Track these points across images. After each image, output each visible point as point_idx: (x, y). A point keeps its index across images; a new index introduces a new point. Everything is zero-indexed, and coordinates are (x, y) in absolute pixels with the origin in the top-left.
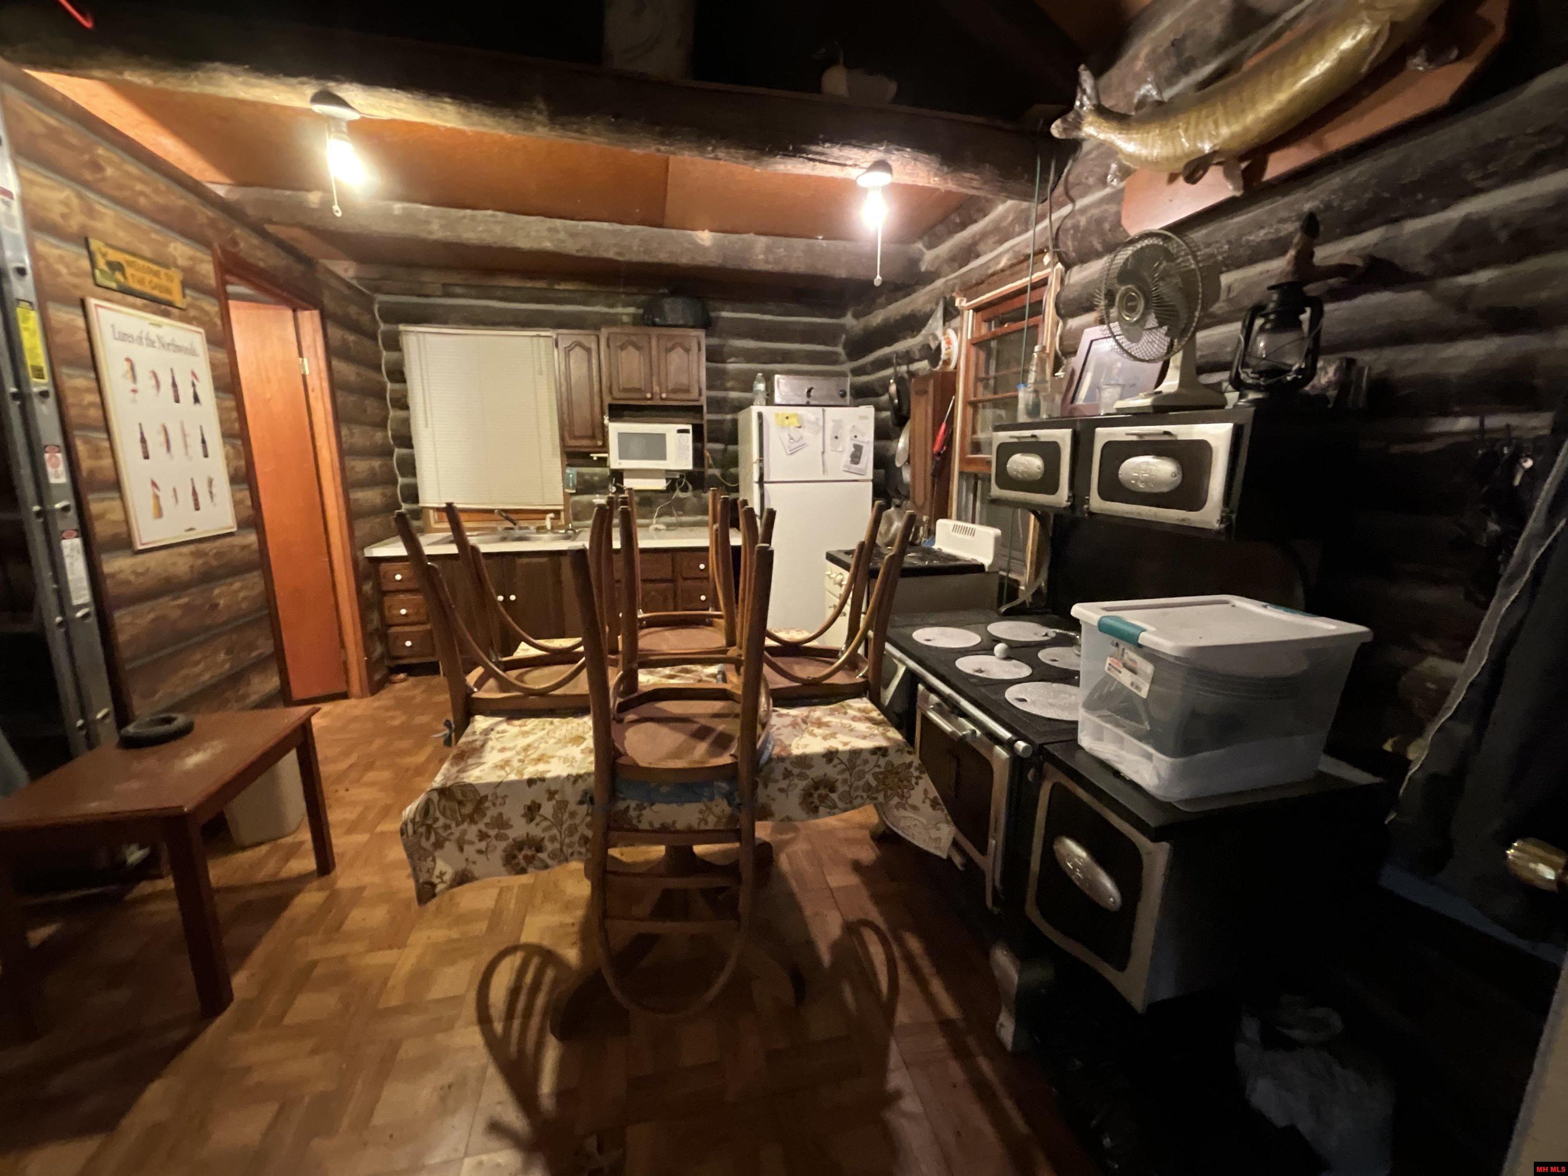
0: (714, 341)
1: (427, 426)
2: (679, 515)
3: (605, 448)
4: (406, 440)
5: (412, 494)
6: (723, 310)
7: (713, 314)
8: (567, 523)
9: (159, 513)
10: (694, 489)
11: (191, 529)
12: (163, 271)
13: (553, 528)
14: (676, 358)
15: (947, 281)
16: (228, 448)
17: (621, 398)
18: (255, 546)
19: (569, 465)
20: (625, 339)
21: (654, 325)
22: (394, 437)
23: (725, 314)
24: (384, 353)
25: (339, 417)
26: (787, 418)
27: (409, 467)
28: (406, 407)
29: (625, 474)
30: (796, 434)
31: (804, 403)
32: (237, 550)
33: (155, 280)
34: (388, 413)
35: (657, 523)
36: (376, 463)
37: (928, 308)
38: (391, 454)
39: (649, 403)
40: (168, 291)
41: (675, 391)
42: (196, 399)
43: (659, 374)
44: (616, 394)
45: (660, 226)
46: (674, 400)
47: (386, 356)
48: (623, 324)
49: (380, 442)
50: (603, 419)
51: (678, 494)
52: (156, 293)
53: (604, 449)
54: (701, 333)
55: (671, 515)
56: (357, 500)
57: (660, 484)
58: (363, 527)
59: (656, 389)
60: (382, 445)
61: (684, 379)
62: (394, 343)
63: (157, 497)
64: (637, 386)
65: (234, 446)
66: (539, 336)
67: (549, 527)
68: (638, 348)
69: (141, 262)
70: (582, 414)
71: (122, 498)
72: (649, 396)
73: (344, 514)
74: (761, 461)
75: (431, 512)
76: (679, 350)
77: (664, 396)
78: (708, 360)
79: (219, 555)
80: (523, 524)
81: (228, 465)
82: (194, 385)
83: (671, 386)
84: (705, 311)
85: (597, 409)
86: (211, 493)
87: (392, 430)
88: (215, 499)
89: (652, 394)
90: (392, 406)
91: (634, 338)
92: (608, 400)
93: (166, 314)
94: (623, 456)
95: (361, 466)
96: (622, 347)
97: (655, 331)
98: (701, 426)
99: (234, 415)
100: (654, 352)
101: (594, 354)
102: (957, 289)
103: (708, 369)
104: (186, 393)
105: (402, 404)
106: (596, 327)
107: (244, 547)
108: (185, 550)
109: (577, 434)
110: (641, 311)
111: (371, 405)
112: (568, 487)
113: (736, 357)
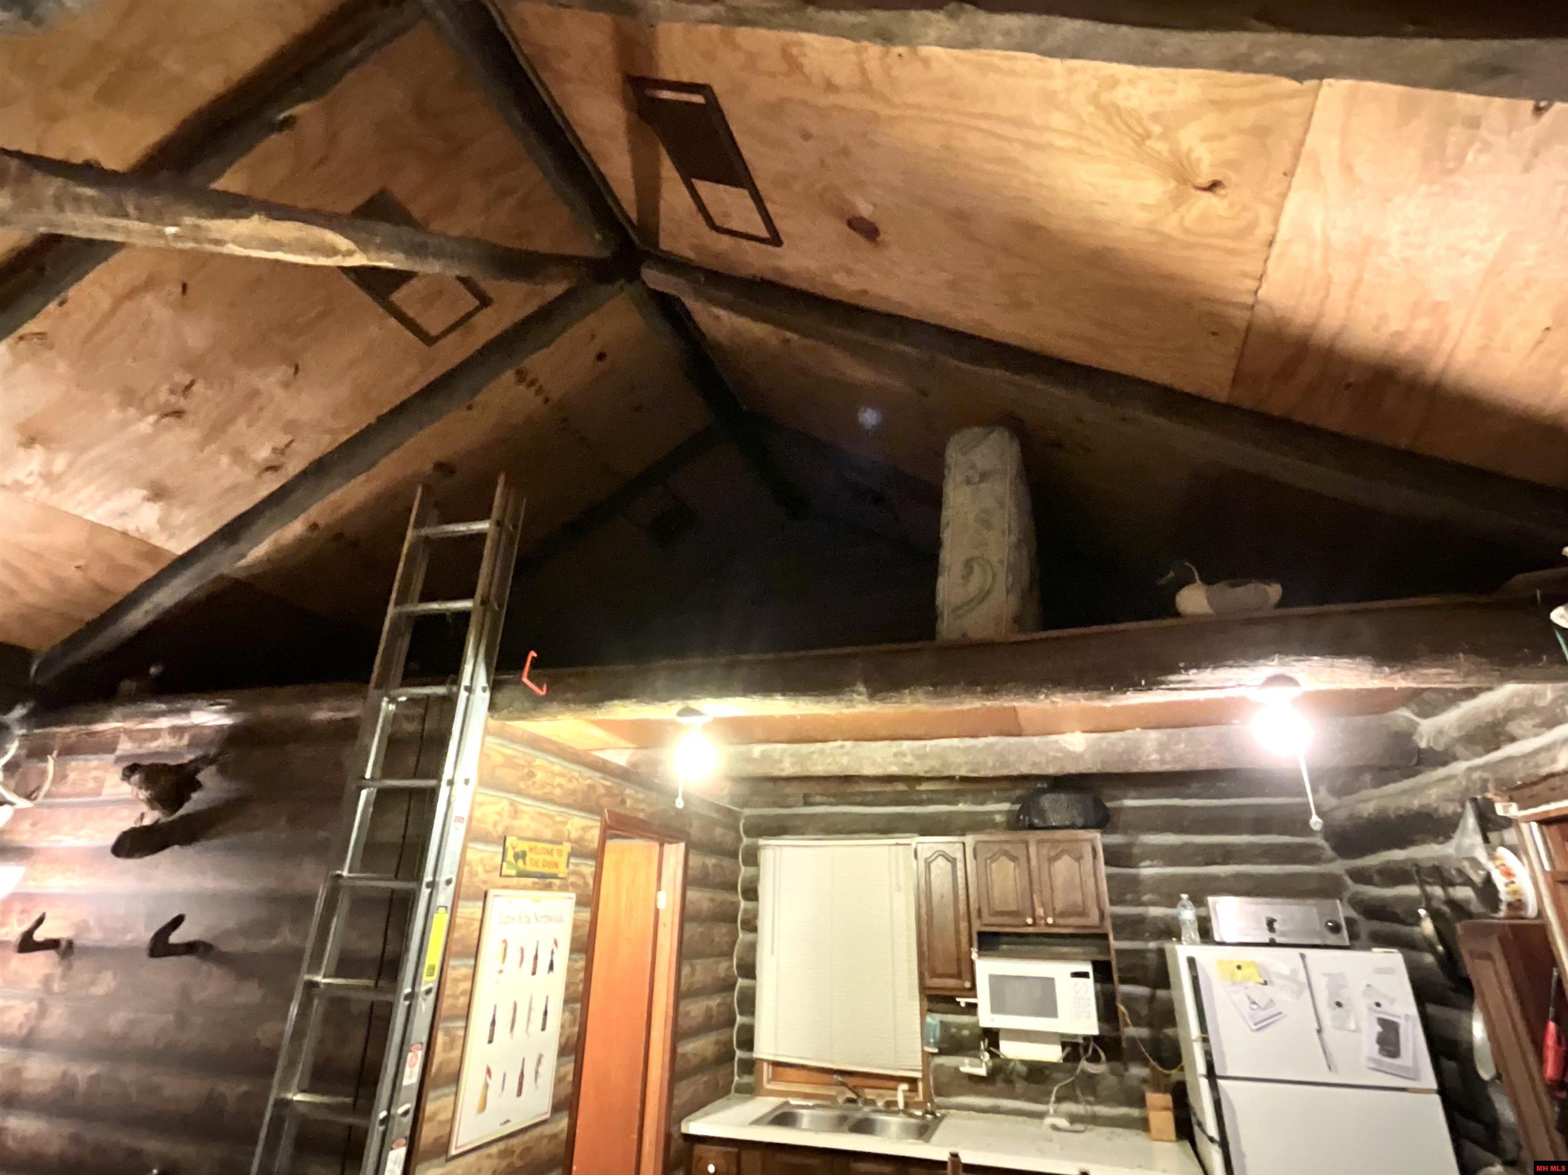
0: (1116, 839)
1: (772, 953)
2: (1089, 1103)
3: (972, 991)
4: (749, 970)
5: (748, 1042)
6: (1126, 798)
7: (1109, 804)
8: (928, 1098)
9: (483, 1107)
10: (1109, 1059)
11: (507, 1121)
12: (556, 847)
13: (906, 1104)
14: (1063, 866)
15: (1471, 769)
16: (567, 1014)
17: (991, 923)
18: (564, 1136)
19: (930, 1011)
20: (995, 848)
21: (1032, 827)
22: (739, 967)
23: (1129, 803)
24: (743, 869)
25: (683, 954)
26: (1239, 967)
27: (748, 1003)
28: (754, 929)
29: (1001, 1035)
30: (1262, 994)
31: (1267, 941)
32: (545, 1141)
33: (548, 858)
34: (736, 936)
35: (1057, 1114)
36: (714, 1002)
37: (1450, 808)
38: (732, 987)
39: (1031, 930)
40: (556, 865)
41: (1063, 914)
42: (551, 967)
43: (1041, 892)
44: (987, 919)
45: (1019, 735)
46: (1066, 926)
47: (744, 871)
48: (995, 826)
49: (722, 975)
50: (970, 953)
51: (1085, 1065)
52: (547, 870)
53: (972, 993)
54: (1096, 836)
55: (1076, 1100)
56: (684, 1055)
57: (1053, 1054)
58: (685, 1090)
59: (1040, 911)
60: (724, 979)
61: (1077, 897)
62: (752, 858)
63: (486, 1086)
64: (1014, 908)
65: (572, 1011)
66: (898, 844)
67: (901, 1105)
68: (1014, 859)
69: (541, 845)
70: (945, 943)
71: (456, 1094)
72: (1030, 921)
73: (667, 1076)
74: (1205, 1040)
75: (765, 1065)
76: (1066, 858)
77: (1050, 921)
78: (1107, 863)
79: (527, 1150)
80: (870, 1094)
81: (561, 1035)
82: (552, 953)
83: (1059, 907)
84: (1098, 804)
85: (964, 939)
86: (537, 1072)
87: (738, 959)
88: (539, 1080)
89: (1034, 919)
90: (743, 929)
91: (1007, 847)
92: (977, 927)
93: (549, 887)
94: (997, 1007)
95: (696, 1009)
96: (993, 858)
97: (1033, 837)
98: (1108, 964)
99: (582, 975)
100: (1034, 862)
101: (960, 865)
102: (1490, 786)
103: (1110, 877)
104: (543, 964)
105: (751, 926)
106: (963, 832)
107: (554, 1136)
108: (494, 1149)
109: (939, 971)
110: (1017, 807)
111: (720, 931)
112: (928, 1044)
113: (1152, 860)
